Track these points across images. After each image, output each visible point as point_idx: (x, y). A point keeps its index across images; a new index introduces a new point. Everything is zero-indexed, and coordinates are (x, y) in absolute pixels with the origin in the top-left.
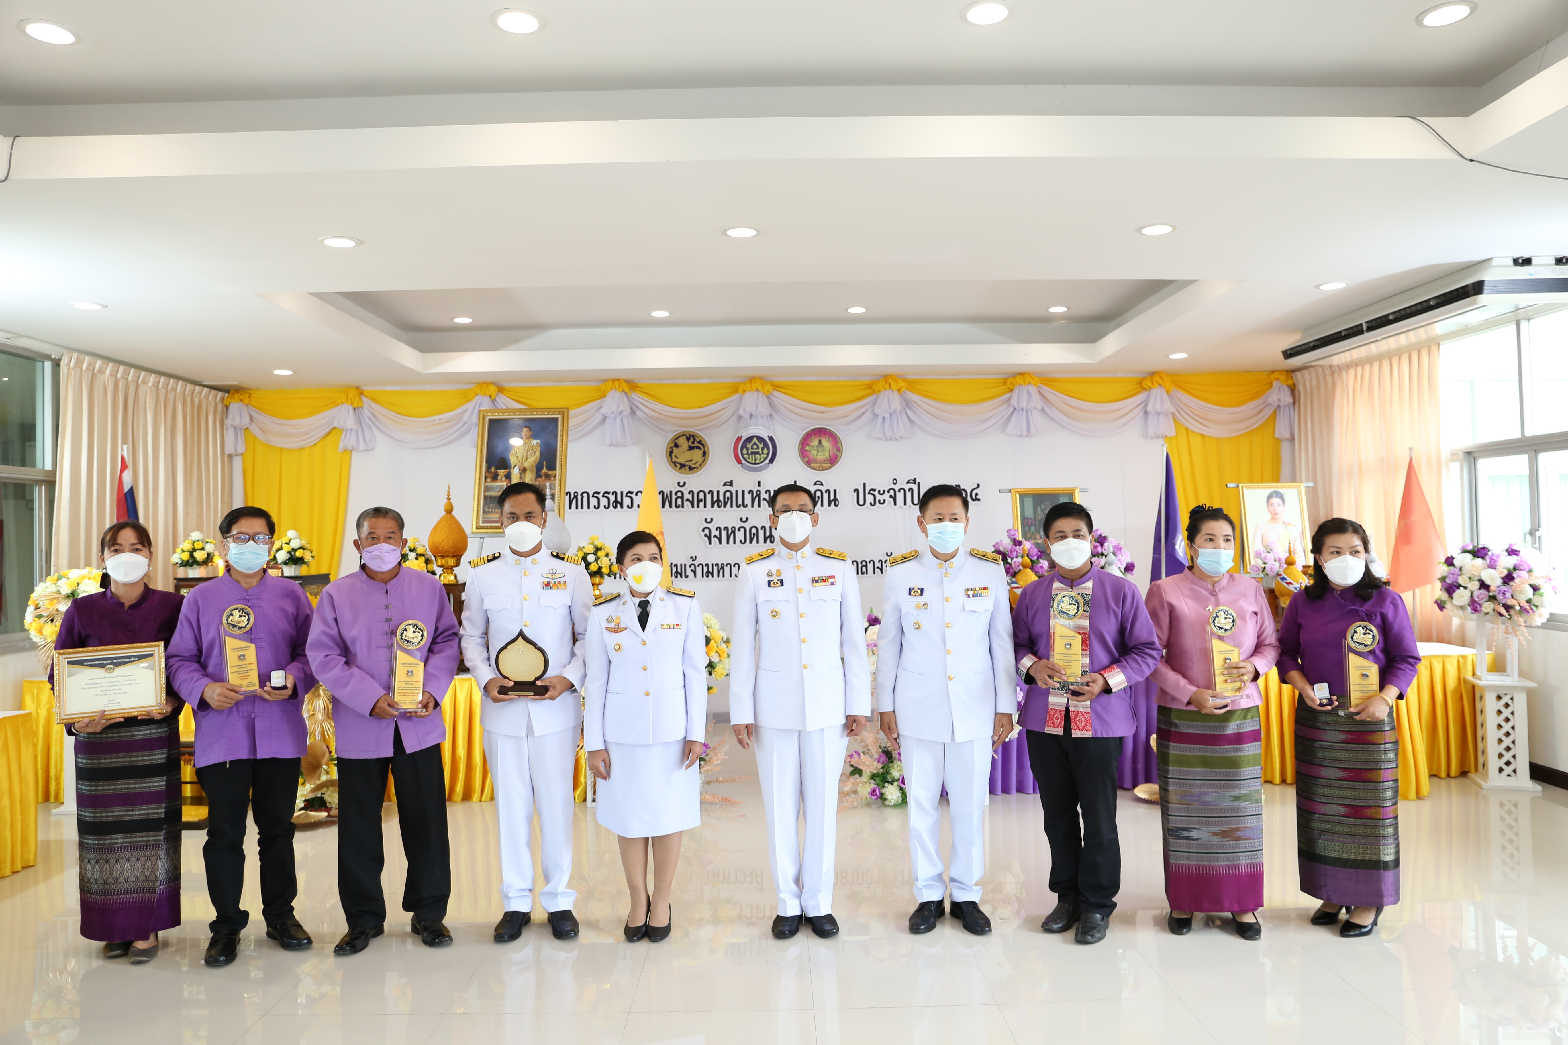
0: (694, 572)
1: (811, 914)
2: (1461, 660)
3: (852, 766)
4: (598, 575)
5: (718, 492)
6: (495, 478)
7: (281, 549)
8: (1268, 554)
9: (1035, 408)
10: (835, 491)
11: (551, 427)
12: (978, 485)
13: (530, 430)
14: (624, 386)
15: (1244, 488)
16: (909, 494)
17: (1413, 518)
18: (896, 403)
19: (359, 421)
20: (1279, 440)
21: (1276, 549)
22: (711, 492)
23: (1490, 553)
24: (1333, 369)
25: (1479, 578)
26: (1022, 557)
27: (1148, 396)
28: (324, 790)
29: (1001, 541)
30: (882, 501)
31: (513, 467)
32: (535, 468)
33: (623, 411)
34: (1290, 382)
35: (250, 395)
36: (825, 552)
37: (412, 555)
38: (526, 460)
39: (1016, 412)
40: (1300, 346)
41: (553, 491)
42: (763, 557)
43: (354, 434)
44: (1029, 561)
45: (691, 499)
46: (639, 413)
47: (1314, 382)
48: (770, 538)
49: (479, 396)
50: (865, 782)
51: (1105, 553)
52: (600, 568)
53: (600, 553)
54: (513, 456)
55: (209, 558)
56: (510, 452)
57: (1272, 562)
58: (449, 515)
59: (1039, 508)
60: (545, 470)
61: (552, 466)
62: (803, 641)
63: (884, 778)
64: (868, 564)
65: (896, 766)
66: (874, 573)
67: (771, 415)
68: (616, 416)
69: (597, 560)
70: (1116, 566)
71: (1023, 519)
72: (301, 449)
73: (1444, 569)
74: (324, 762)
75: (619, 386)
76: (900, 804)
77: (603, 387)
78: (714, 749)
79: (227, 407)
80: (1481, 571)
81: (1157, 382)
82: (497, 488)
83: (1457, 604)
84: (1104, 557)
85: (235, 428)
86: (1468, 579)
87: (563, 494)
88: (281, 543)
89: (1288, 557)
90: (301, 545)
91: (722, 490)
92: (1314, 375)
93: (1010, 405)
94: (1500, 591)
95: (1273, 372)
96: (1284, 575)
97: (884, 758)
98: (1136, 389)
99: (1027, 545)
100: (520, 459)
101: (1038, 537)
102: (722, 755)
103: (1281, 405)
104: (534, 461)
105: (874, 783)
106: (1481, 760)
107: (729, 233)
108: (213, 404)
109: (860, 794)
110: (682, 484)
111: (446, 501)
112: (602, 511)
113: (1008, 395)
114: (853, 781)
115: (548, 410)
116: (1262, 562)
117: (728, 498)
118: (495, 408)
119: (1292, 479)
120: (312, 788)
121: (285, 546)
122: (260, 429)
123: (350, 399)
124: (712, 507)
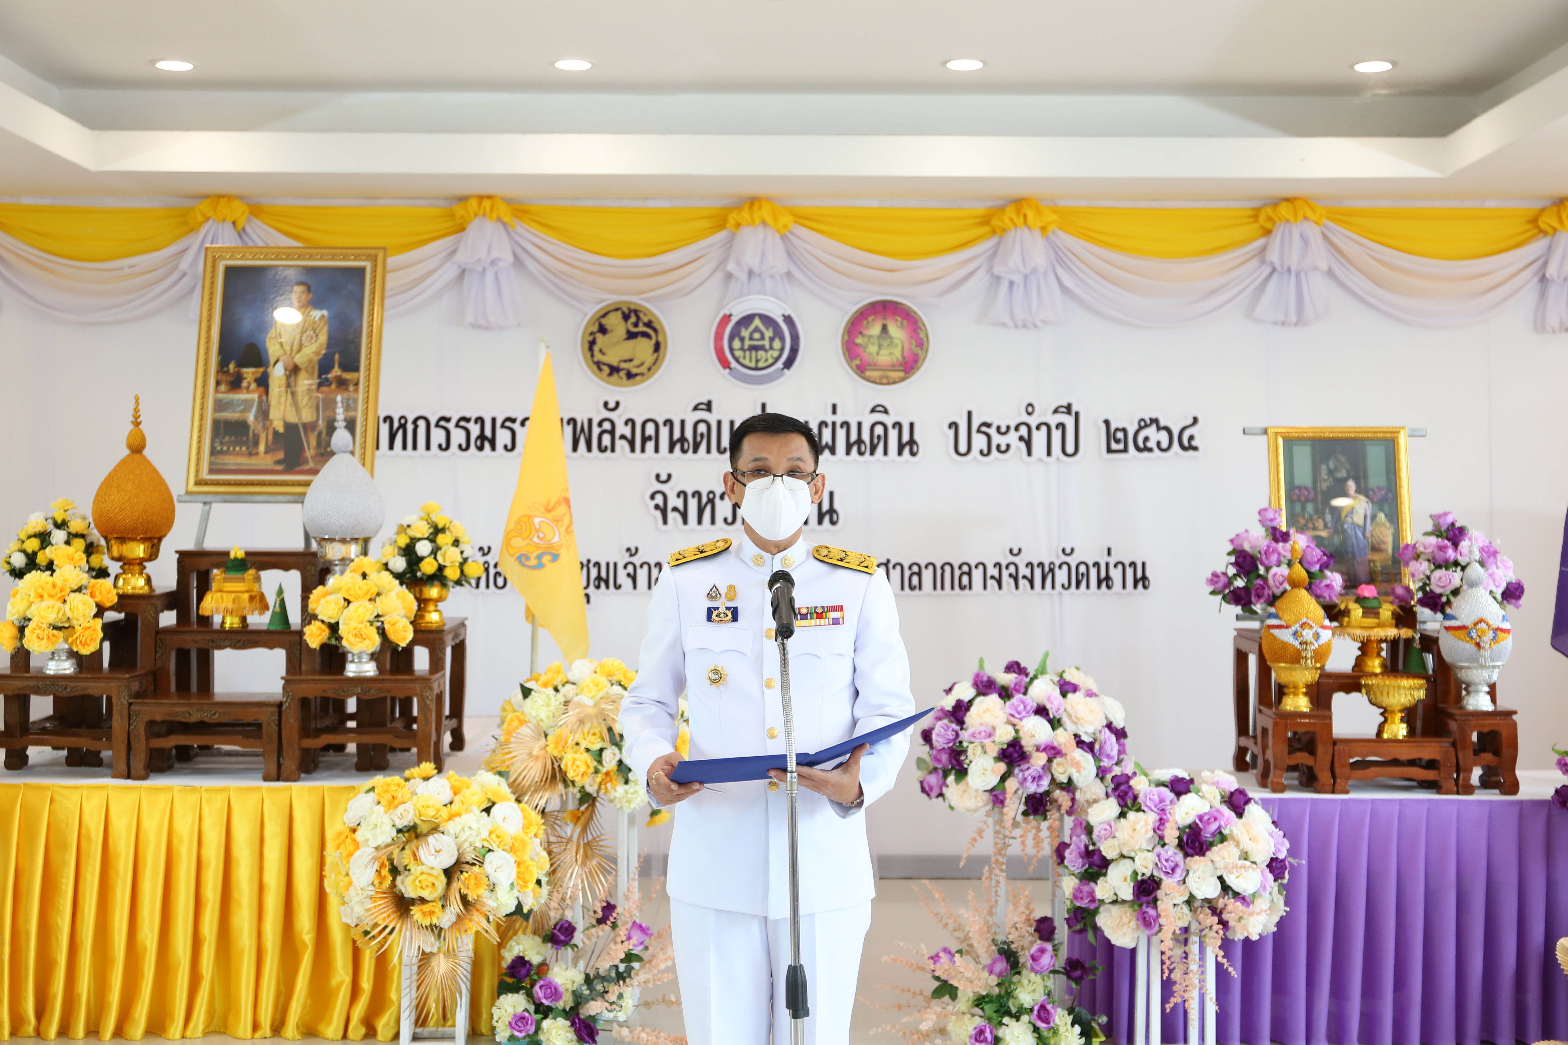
0: (633, 578)
3: (937, 978)
4: (436, 583)
5: (683, 422)
6: (236, 384)
9: (1315, 268)
10: (912, 425)
11: (350, 287)
12: (1195, 420)
13: (309, 290)
14: (503, 211)
16: (1056, 435)
18: (1037, 254)
22: (669, 422)
26: (1290, 564)
27: (1550, 248)
29: (1246, 531)
30: (1003, 448)
32: (316, 367)
33: (498, 259)
37: (59, 536)
38: (299, 351)
39: (1275, 276)
41: (351, 414)
44: (1304, 574)
45: (629, 435)
46: (530, 264)
49: (210, 222)
50: (964, 1013)
51: (1463, 561)
52: (441, 568)
53: (441, 539)
54: (274, 341)
56: (267, 333)
58: (137, 456)
59: (1324, 468)
60: (336, 372)
61: (351, 364)
63: (1001, 1006)
64: (974, 571)
65: (1025, 982)
66: (985, 587)
67: (789, 274)
68: (484, 270)
69: (434, 553)
70: (1485, 589)
71: (1291, 488)
75: (493, 210)
77: (459, 210)
78: (660, 936)
82: (239, 405)
84: (1459, 568)
87: (374, 419)
91: (691, 419)
93: (1263, 262)
97: (1001, 966)
98: (1524, 232)
99: (1300, 541)
100: (287, 348)
104: (317, 353)
105: (981, 1013)
109: (953, 1035)
110: (612, 405)
111: (132, 427)
112: (454, 454)
113: (1261, 242)
114: (939, 1009)
115: (346, 251)
117: (702, 435)
118: (241, 245)
124: (671, 450)
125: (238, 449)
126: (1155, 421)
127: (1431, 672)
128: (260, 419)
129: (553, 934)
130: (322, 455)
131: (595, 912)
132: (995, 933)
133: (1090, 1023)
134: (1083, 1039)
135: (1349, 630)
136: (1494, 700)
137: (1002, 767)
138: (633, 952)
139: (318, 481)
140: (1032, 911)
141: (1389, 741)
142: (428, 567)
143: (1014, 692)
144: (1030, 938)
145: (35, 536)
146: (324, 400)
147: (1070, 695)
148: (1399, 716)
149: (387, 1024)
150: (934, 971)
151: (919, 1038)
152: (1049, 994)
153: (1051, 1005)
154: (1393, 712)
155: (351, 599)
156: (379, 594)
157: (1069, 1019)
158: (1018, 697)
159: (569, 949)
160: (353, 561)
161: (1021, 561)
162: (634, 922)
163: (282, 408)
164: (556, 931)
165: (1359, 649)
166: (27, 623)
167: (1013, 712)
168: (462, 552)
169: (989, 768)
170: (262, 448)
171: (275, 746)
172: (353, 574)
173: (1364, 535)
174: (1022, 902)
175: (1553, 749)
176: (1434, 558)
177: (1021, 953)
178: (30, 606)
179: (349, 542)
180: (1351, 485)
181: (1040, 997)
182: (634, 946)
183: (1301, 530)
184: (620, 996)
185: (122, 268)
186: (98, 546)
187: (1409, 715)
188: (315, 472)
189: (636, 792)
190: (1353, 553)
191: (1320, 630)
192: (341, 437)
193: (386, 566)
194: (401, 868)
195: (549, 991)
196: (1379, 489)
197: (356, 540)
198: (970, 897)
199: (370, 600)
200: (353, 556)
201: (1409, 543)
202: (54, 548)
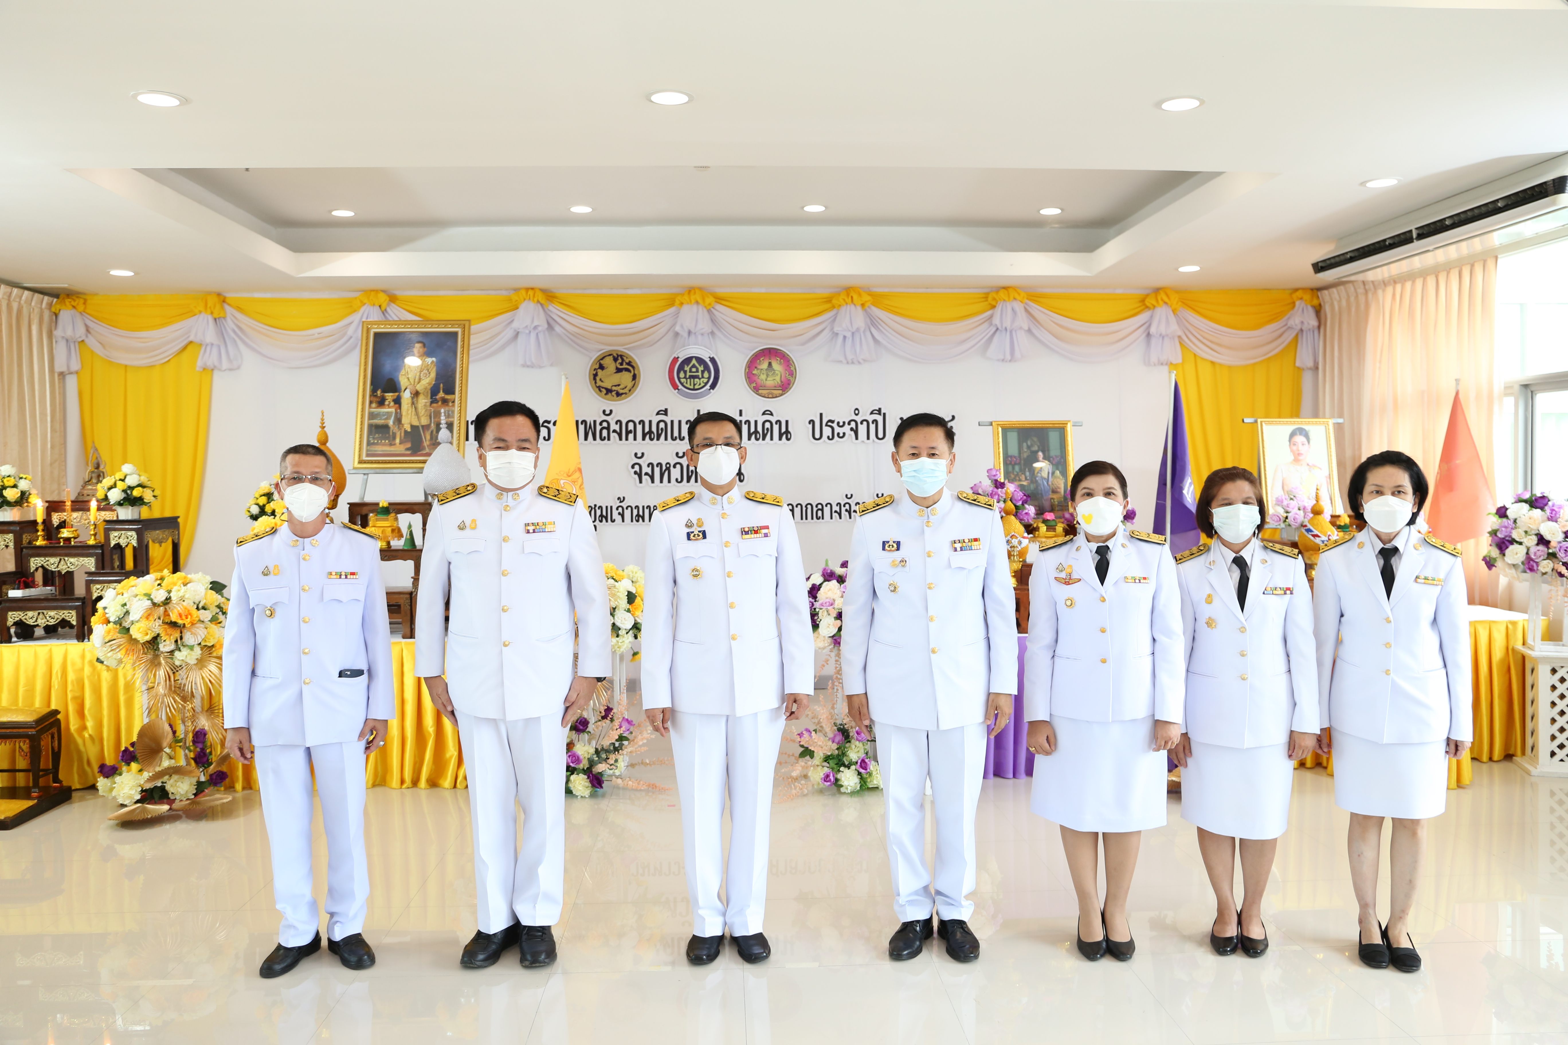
0: (622, 515)
2: (1510, 626)
3: (802, 746)
5: (650, 422)
6: (381, 403)
7: (114, 486)
8: (1292, 501)
9: (1021, 328)
10: (787, 422)
11: (449, 343)
13: (424, 346)
14: (540, 297)
15: (1263, 424)
16: (872, 427)
17: (1458, 462)
18: (859, 320)
19: (221, 334)
20: (1300, 369)
21: (1300, 496)
22: (642, 422)
23: (1550, 503)
24: (1367, 287)
25: (1537, 532)
26: (1005, 501)
27: (1152, 316)
28: (166, 778)
29: (980, 482)
30: (841, 435)
31: (403, 390)
32: (429, 392)
33: (538, 326)
34: (1315, 302)
35: (85, 300)
36: (756, 496)
38: (419, 382)
39: (998, 332)
40: (1329, 259)
41: (451, 419)
43: (215, 350)
44: (1013, 507)
45: (618, 430)
46: (558, 329)
47: (1344, 303)
49: (366, 306)
50: (818, 766)
54: (404, 376)
55: (24, 497)
56: (400, 372)
57: (1296, 510)
59: (1025, 444)
60: (441, 394)
61: (450, 390)
62: (731, 606)
63: (839, 760)
64: (825, 508)
65: (853, 747)
66: (831, 518)
67: (712, 333)
68: (530, 332)
71: (1006, 457)
72: (151, 367)
73: (1493, 522)
74: (165, 744)
75: (534, 296)
76: (858, 792)
77: (514, 297)
78: (639, 725)
79: (56, 315)
80: (1539, 524)
81: (1162, 300)
82: (384, 415)
83: (1510, 562)
85: (67, 341)
86: (1524, 533)
88: (113, 480)
89: (1315, 505)
90: (140, 482)
91: (655, 420)
92: (1343, 294)
93: (991, 324)
94: (1561, 547)
95: (1296, 290)
96: (1309, 526)
97: (839, 738)
98: (1139, 307)
99: (1011, 488)
100: (412, 381)
101: (1024, 479)
103: (1303, 328)
105: (828, 765)
106: (1529, 742)
107: (654, 98)
108: (37, 310)
109: (812, 778)
110: (607, 412)
111: (320, 429)
113: (989, 313)
114: (803, 764)
115: (446, 322)
116: (1283, 510)
117: (662, 429)
118: (384, 319)
119: (1316, 414)
120: (150, 777)
121: (119, 484)
122: (100, 342)
123: (210, 308)
124: (644, 439)
125: (383, 441)
128: (396, 423)
129: (576, 726)
130: (434, 444)
131: (600, 712)
132: (836, 719)
135: (1039, 539)
138: (624, 735)
139: (430, 459)
145: (264, 495)
150: (800, 742)
151: (792, 780)
152: (867, 754)
153: (868, 759)
159: (586, 735)
162: (624, 718)
163: (409, 416)
164: (578, 724)
169: (831, 624)
170: (398, 441)
171: (409, 618)
173: (1047, 483)
180: (1040, 454)
181: (862, 755)
182: (624, 731)
183: (1012, 481)
184: (616, 761)
185: (314, 335)
188: (429, 455)
189: (623, 642)
190: (1042, 494)
191: (1022, 539)
192: (444, 434)
195: (574, 758)
196: (1056, 456)
198: (821, 699)
202: (275, 502)
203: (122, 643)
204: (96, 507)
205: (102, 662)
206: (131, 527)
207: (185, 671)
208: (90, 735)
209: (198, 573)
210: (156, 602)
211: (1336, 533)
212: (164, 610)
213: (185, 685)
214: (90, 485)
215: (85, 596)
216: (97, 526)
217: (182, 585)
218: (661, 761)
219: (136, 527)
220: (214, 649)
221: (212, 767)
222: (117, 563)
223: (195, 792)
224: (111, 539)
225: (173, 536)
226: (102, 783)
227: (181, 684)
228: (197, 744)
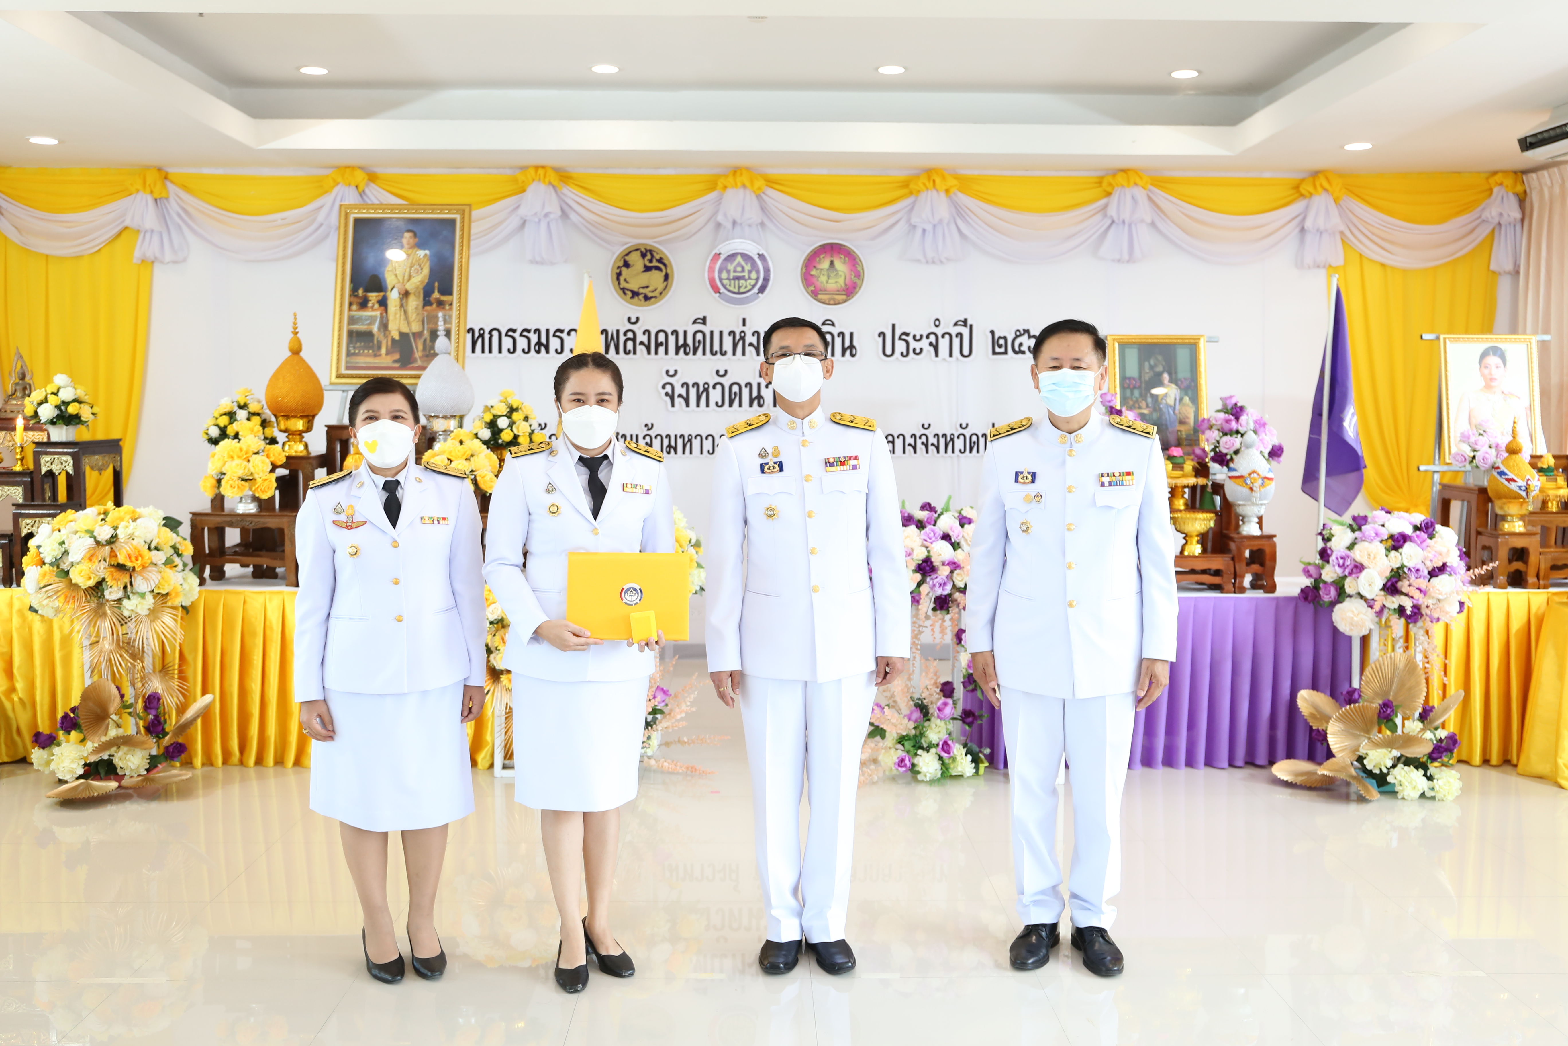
1: (815, 939)
5: (685, 332)
6: (364, 304)
7: (45, 401)
8: (1481, 437)
9: (1142, 221)
10: (852, 334)
11: (445, 233)
13: (415, 235)
14: (553, 177)
15: (1447, 341)
16: (956, 342)
18: (943, 209)
19: (163, 218)
20: (1495, 274)
22: (675, 332)
27: (1307, 208)
28: (113, 750)
30: (918, 351)
32: (422, 292)
33: (550, 213)
34: (1519, 188)
37: (242, 414)
38: (409, 280)
39: (1114, 226)
41: (448, 326)
42: (752, 427)
43: (156, 238)
45: (646, 342)
46: (573, 217)
47: (1557, 189)
48: (757, 400)
49: (339, 186)
50: (890, 748)
51: (1242, 430)
52: (516, 437)
53: (515, 416)
56: (385, 267)
57: (1486, 448)
58: (296, 357)
59: (1147, 364)
60: (436, 295)
61: (447, 290)
62: (812, 552)
63: (916, 742)
64: (896, 440)
65: (933, 726)
66: (904, 452)
67: (762, 224)
68: (540, 220)
69: (511, 426)
70: (1257, 450)
71: (1124, 379)
72: (78, 257)
74: (112, 709)
75: (545, 177)
76: (939, 780)
77: (521, 177)
78: (676, 697)
81: (1322, 186)
82: (367, 320)
84: (1240, 435)
87: (463, 331)
88: (44, 394)
89: (1510, 442)
90: (76, 397)
91: (691, 330)
92: (1557, 178)
93: (1105, 216)
95: (1495, 173)
96: (1503, 468)
97: (917, 715)
98: (1292, 195)
100: (400, 278)
102: (688, 706)
103: (1501, 222)
104: (421, 282)
105: (903, 747)
109: (882, 764)
110: (633, 320)
111: (292, 335)
112: (519, 356)
113: (1103, 201)
114: (873, 745)
115: (442, 207)
116: (1470, 448)
117: (699, 341)
118: (362, 202)
119: (1514, 329)
120: (96, 747)
121: (51, 398)
122: (15, 227)
123: (150, 185)
124: (677, 353)
125: (366, 351)
126: (1027, 331)
127: (1218, 508)
128: (382, 330)
130: (427, 356)
132: (913, 693)
133: (978, 754)
134: (973, 764)
136: (1261, 528)
137: (918, 577)
138: (658, 707)
139: (425, 374)
140: (938, 678)
141: (1189, 556)
142: (506, 436)
143: (927, 524)
144: (937, 696)
145: (225, 414)
146: (428, 316)
147: (966, 526)
148: (1196, 539)
149: (485, 758)
152: (950, 734)
153: (951, 742)
154: (1191, 536)
155: (452, 459)
156: (472, 456)
157: (964, 751)
158: (929, 527)
160: (452, 432)
161: (930, 433)
162: (658, 687)
163: (397, 321)
165: (1170, 493)
166: (223, 476)
167: (926, 538)
168: (530, 426)
170: (383, 351)
172: (454, 441)
173: (1174, 412)
174: (932, 670)
175: (1300, 561)
176: (1222, 428)
177: (930, 706)
178: (224, 464)
179: (449, 418)
180: (1166, 377)
181: (944, 736)
182: (659, 703)
183: (1130, 409)
185: (276, 221)
186: (270, 422)
187: (1203, 538)
188: (423, 368)
190: (1166, 425)
192: (441, 342)
193: (476, 436)
194: (493, 649)
196: (1185, 379)
197: (454, 417)
199: (466, 459)
200: (452, 429)
201: (1206, 417)
202: (239, 423)
203: (60, 589)
204: (23, 426)
205: (36, 611)
206: (65, 450)
207: (134, 624)
208: (20, 699)
209: (148, 506)
210: (100, 540)
211: (1537, 476)
212: (110, 549)
213: (134, 640)
214: (14, 399)
215: (12, 532)
216: (24, 449)
217: (130, 521)
218: (702, 740)
219: (72, 450)
220: (168, 598)
221: (167, 738)
222: (48, 494)
223: (147, 766)
224: (42, 464)
225: (115, 462)
226: (37, 755)
227: (130, 639)
228: (149, 710)
